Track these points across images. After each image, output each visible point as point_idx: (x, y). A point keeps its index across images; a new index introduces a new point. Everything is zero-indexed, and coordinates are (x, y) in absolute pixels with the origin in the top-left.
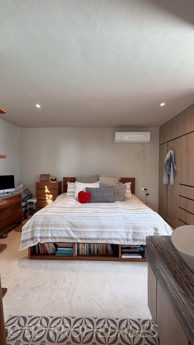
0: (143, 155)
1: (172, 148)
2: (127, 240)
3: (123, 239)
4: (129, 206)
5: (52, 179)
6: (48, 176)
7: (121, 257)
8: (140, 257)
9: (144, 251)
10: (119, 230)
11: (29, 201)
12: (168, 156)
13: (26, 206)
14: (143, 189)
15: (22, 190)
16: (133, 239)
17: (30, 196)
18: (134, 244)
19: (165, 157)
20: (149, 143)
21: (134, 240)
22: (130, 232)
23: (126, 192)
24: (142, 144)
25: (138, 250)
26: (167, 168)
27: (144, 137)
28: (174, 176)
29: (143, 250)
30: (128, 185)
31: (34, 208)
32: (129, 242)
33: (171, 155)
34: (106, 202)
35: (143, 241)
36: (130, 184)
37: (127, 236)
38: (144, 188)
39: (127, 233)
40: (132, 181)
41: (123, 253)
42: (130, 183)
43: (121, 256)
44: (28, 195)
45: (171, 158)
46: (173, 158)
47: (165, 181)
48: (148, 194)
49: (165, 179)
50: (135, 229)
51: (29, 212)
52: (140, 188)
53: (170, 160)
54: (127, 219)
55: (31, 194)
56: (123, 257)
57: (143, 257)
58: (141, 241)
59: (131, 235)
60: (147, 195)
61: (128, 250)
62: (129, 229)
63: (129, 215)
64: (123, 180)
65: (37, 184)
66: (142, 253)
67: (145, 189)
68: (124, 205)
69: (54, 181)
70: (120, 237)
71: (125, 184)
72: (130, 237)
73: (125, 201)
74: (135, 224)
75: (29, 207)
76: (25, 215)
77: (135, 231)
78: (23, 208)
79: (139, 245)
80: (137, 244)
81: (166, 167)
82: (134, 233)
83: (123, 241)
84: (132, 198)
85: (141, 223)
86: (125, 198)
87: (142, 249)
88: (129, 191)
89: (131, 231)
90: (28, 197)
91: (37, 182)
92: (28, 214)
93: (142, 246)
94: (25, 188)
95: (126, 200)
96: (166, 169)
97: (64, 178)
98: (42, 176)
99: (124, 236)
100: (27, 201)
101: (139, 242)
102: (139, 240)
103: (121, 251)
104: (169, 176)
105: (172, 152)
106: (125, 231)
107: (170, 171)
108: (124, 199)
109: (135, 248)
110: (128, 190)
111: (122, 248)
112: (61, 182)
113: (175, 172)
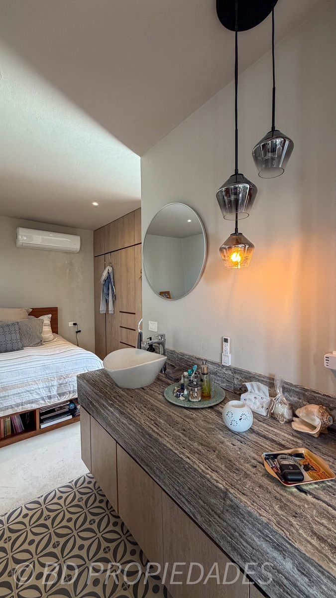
0: (70, 270)
1: (110, 264)
2: (50, 397)
3: (43, 399)
4: (50, 350)
7: (40, 428)
8: (71, 417)
9: (75, 408)
10: (36, 386)
12: (105, 274)
14: (71, 324)
16: (58, 394)
18: (61, 401)
19: (102, 275)
20: (78, 253)
21: (60, 395)
22: (53, 386)
23: (44, 330)
24: (67, 253)
25: (66, 410)
26: (105, 290)
27: (71, 243)
28: (114, 302)
29: (73, 408)
30: (46, 319)
32: (52, 400)
33: (108, 273)
34: (6, 352)
35: (73, 392)
36: (49, 318)
37: (50, 391)
39: (49, 388)
40: (53, 311)
41: (42, 421)
42: (50, 316)
43: (40, 426)
45: (109, 277)
46: (112, 277)
47: (102, 309)
48: (80, 331)
49: (102, 307)
50: (61, 379)
52: (66, 322)
53: (108, 280)
54: (48, 368)
56: (43, 426)
57: (74, 416)
58: (70, 393)
59: (56, 389)
60: (77, 332)
61: (50, 413)
62: (52, 380)
63: (50, 361)
64: (36, 313)
66: (73, 412)
67: (75, 324)
68: (40, 351)
70: (38, 397)
71: (41, 318)
72: (54, 392)
73: (42, 345)
74: (61, 372)
77: (61, 382)
79: (67, 401)
80: (65, 400)
81: (103, 289)
82: (60, 384)
83: (42, 402)
84: (54, 339)
85: (70, 368)
86: (41, 341)
87: (72, 406)
88: (47, 329)
89: (55, 383)
93: (71, 401)
95: (44, 343)
96: (103, 292)
99: (44, 393)
101: (67, 396)
102: (68, 393)
103: (40, 418)
104: (107, 302)
105: (111, 270)
106: (45, 386)
107: (108, 294)
108: (40, 343)
109: (61, 408)
110: (46, 327)
111: (41, 414)
113: (114, 296)
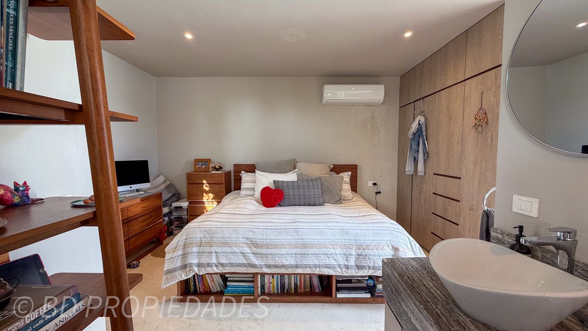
0: (371, 125)
1: (422, 113)
2: (347, 267)
3: (339, 266)
4: (349, 211)
5: (215, 168)
6: (208, 161)
7: (336, 296)
8: (369, 295)
9: (374, 286)
10: (333, 251)
11: (175, 205)
12: (415, 126)
13: (170, 212)
14: (370, 184)
15: (163, 187)
16: (356, 266)
17: (178, 197)
18: (358, 275)
19: (410, 128)
20: (381, 104)
21: (359, 267)
22: (351, 255)
23: (343, 187)
24: (370, 105)
25: (364, 285)
26: (413, 146)
27: (374, 93)
28: (425, 161)
29: (372, 285)
30: (346, 176)
31: (183, 217)
32: (350, 271)
33: (419, 124)
34: (309, 205)
35: (373, 269)
36: (349, 175)
37: (347, 260)
38: (372, 182)
39: (347, 256)
40: (353, 169)
41: (338, 289)
42: (350, 173)
43: (336, 294)
44: (174, 195)
45: (419, 130)
46: (424, 129)
47: (409, 168)
48: (380, 192)
49: (408, 167)
50: (359, 249)
51: (176, 223)
52: (366, 182)
53: (419, 133)
54: (347, 233)
55: (179, 194)
56: (339, 296)
57: (373, 295)
58: (369, 269)
59: (354, 259)
60: (377, 193)
61: (347, 284)
62: (350, 248)
63: (349, 225)
64: (337, 169)
65: (189, 176)
66: (371, 289)
67: (375, 184)
68: (338, 210)
69: (217, 170)
70: (334, 263)
71: (341, 174)
72: (352, 263)
73: (341, 203)
74: (360, 240)
75: (175, 214)
76: (168, 229)
77: (359, 252)
78: (166, 216)
79: (365, 276)
80: (364, 274)
81: (411, 145)
82: (359, 255)
83: (339, 270)
84: (353, 198)
85: (370, 238)
86: (341, 199)
87: (371, 282)
88: (347, 187)
89: (354, 252)
90: (175, 199)
91: (188, 171)
92: (173, 227)
93: (371, 277)
94: (168, 182)
95: (343, 202)
96: (411, 148)
97: (234, 165)
98: (197, 161)
99: (342, 262)
100: (171, 206)
101: (366, 271)
102: (367, 267)
103: (336, 286)
104: (416, 160)
105: (422, 119)
106: (342, 252)
107: (418, 151)
108: (339, 200)
109: (359, 281)
110: (346, 185)
111: (338, 282)
112: (230, 172)
113: (426, 154)
